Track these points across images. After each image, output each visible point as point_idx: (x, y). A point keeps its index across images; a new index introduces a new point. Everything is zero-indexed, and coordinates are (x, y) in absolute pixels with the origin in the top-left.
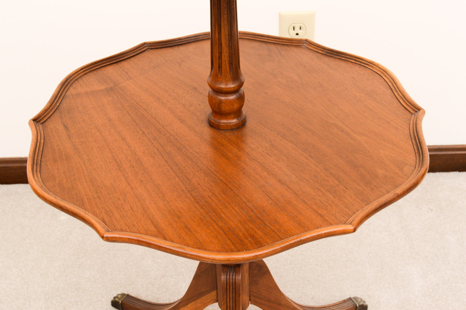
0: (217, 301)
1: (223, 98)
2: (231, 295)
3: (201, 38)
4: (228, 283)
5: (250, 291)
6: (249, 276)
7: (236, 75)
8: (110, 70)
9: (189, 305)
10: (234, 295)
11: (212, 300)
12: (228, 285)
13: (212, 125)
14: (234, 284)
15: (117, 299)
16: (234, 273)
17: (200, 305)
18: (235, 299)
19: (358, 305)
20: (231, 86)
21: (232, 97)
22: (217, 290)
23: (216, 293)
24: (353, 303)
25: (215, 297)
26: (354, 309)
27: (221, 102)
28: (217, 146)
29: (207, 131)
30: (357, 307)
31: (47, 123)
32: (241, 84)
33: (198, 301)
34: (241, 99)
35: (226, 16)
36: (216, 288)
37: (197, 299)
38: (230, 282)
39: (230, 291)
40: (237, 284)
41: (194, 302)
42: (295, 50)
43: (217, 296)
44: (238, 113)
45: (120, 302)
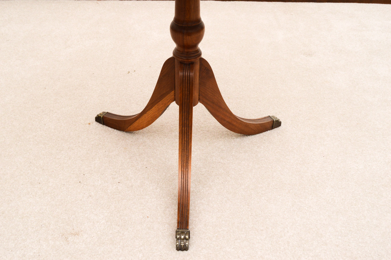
0: (174, 100)
2: (186, 85)
4: (184, 76)
5: (200, 91)
6: (199, 78)
9: (154, 108)
10: (188, 85)
11: (171, 99)
12: (184, 77)
14: (189, 76)
15: (99, 115)
16: (189, 71)
17: (162, 105)
18: (189, 88)
19: (275, 120)
22: (175, 89)
23: (174, 92)
24: (271, 119)
25: (173, 97)
26: (272, 123)
30: (274, 121)
33: (160, 102)
36: (174, 89)
37: (159, 101)
38: (185, 75)
39: (185, 83)
40: (190, 76)
41: (157, 105)
43: (175, 96)
45: (102, 117)
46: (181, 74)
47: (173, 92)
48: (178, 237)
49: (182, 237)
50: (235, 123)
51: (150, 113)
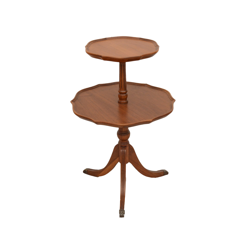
0: (119, 161)
1: (122, 95)
2: (123, 155)
3: (115, 83)
5: (129, 157)
6: (129, 152)
7: (125, 89)
8: (90, 91)
9: (110, 165)
13: (119, 103)
16: (124, 150)
19: (165, 171)
20: (124, 92)
21: (124, 95)
25: (118, 160)
27: (121, 96)
28: (120, 107)
29: (118, 104)
31: (75, 102)
32: (127, 92)
34: (127, 96)
35: (123, 74)
42: (143, 87)
44: (126, 99)
45: (86, 170)
46: (121, 151)
47: (118, 158)
48: (120, 212)
49: (122, 212)
50: (145, 172)
51: (109, 167)
